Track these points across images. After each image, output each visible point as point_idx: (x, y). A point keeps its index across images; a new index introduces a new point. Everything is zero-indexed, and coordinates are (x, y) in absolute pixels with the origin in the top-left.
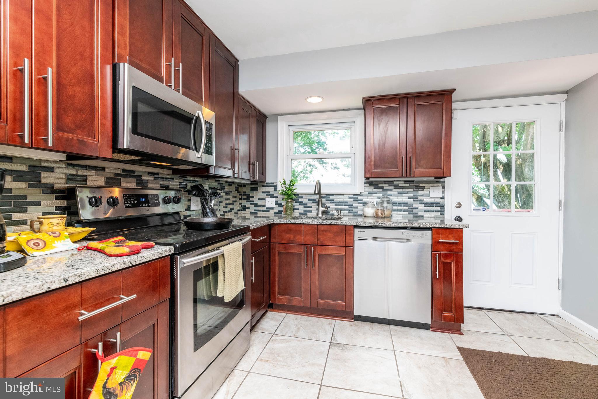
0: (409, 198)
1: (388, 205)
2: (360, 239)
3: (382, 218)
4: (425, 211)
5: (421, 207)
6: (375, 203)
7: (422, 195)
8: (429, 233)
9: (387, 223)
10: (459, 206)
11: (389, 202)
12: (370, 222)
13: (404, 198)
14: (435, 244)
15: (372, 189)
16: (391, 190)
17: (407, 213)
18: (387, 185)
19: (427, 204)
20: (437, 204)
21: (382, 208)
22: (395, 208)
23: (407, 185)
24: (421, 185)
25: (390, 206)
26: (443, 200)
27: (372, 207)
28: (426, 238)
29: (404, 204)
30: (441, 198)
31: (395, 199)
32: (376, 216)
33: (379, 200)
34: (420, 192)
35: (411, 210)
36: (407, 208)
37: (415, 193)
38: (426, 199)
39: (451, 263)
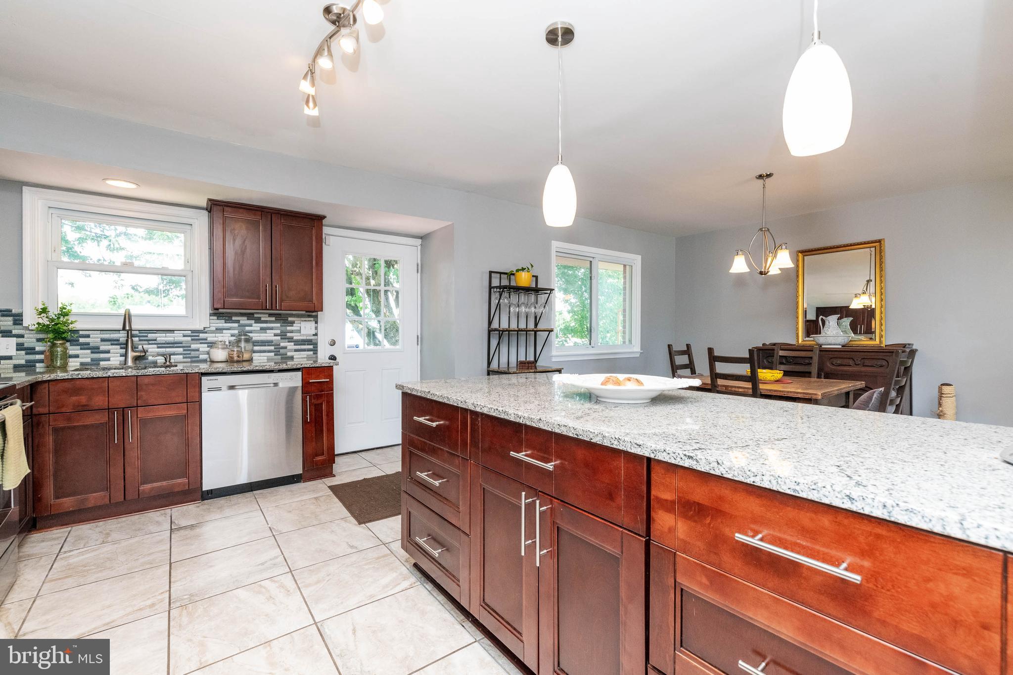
0: (275, 335)
1: (246, 344)
2: (210, 390)
3: (238, 362)
4: (296, 350)
5: (291, 346)
6: (227, 343)
7: (292, 332)
8: (299, 374)
9: (247, 367)
10: (333, 343)
11: (248, 340)
12: (221, 367)
13: (269, 336)
14: (306, 385)
15: (221, 324)
16: (251, 325)
17: (273, 354)
18: (246, 318)
19: (297, 342)
20: (309, 342)
21: (239, 349)
22: (256, 348)
23: (273, 319)
24: (290, 319)
25: (249, 346)
26: (316, 337)
27: (223, 348)
28: (295, 380)
29: (269, 343)
30: (314, 335)
31: (256, 337)
32: (230, 360)
33: (234, 338)
34: (289, 328)
35: (278, 350)
36: (272, 348)
37: (283, 328)
38: (296, 337)
39: (322, 404)
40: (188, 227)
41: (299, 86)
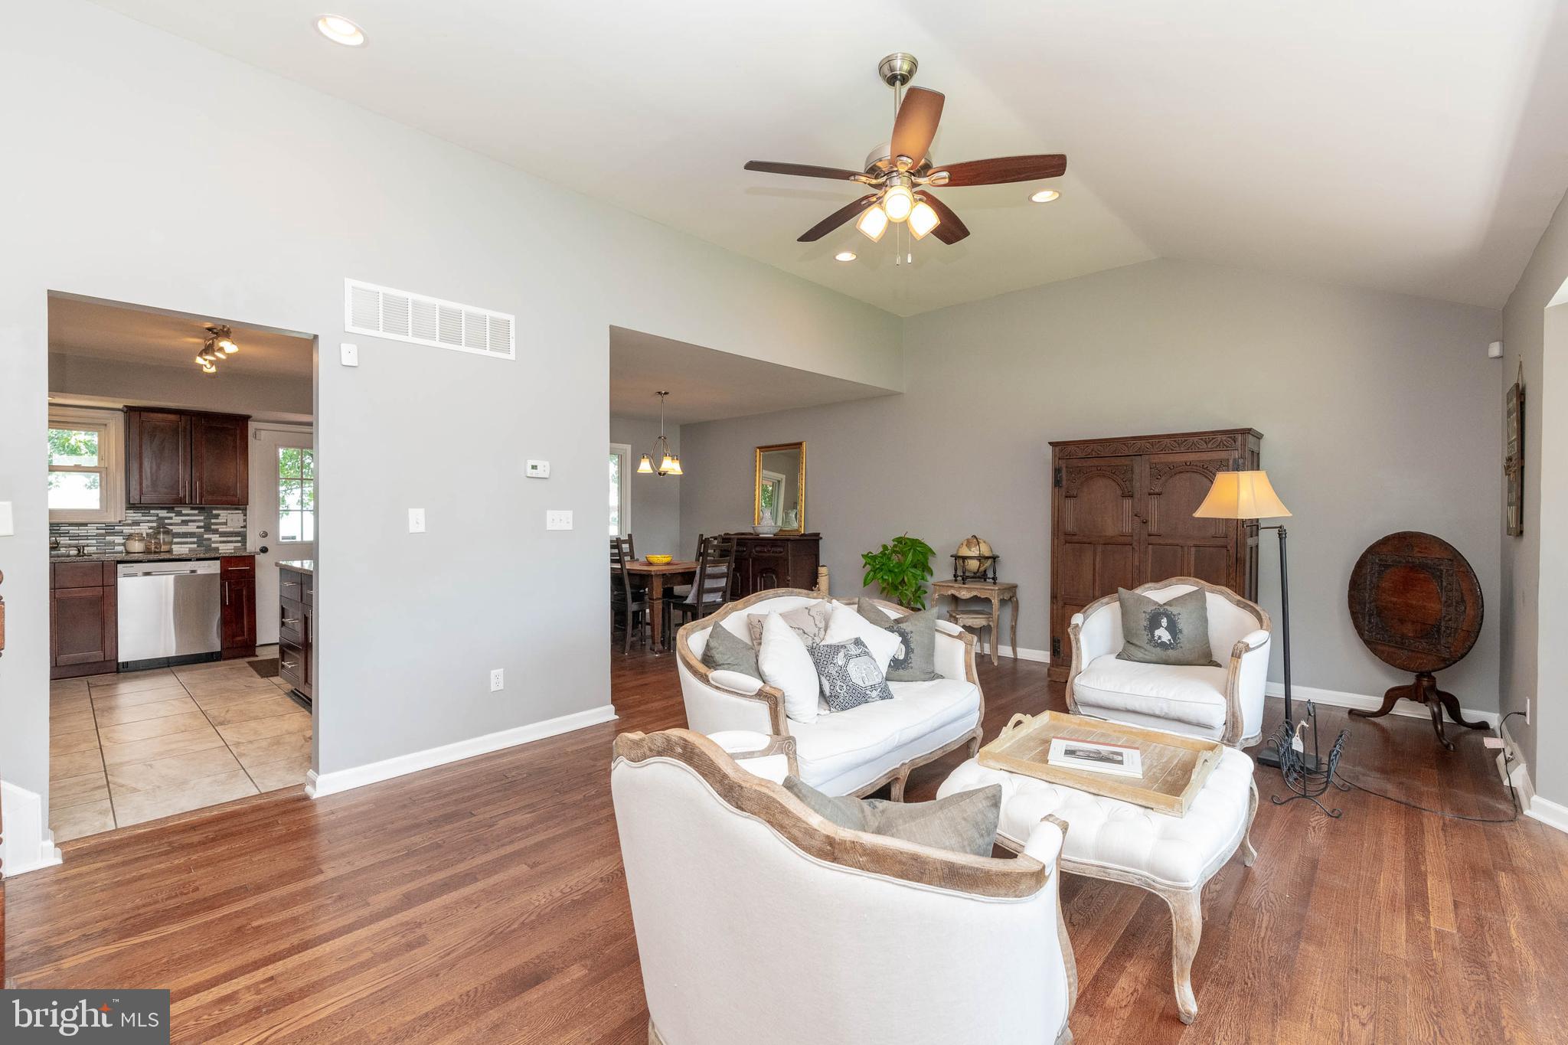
0: (198, 527)
1: (165, 536)
2: (125, 575)
3: (155, 552)
4: (221, 542)
5: (215, 537)
6: (145, 535)
7: (217, 524)
8: (218, 562)
9: (167, 556)
10: (265, 535)
11: (168, 532)
12: (141, 557)
13: (191, 528)
14: (225, 574)
15: (138, 516)
16: (171, 518)
17: (195, 546)
18: (166, 511)
19: (223, 534)
20: (237, 534)
21: (157, 541)
22: (175, 540)
23: (196, 512)
24: (214, 512)
25: (168, 538)
26: (245, 529)
27: (139, 540)
28: (214, 568)
29: (191, 535)
30: (242, 527)
31: (176, 529)
32: (148, 551)
33: (151, 531)
34: (213, 521)
35: (201, 541)
36: (195, 540)
37: (208, 521)
38: (222, 529)
39: (242, 590)
40: (104, 427)
41: (195, 359)
